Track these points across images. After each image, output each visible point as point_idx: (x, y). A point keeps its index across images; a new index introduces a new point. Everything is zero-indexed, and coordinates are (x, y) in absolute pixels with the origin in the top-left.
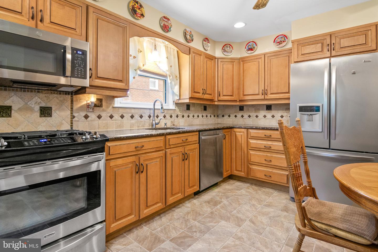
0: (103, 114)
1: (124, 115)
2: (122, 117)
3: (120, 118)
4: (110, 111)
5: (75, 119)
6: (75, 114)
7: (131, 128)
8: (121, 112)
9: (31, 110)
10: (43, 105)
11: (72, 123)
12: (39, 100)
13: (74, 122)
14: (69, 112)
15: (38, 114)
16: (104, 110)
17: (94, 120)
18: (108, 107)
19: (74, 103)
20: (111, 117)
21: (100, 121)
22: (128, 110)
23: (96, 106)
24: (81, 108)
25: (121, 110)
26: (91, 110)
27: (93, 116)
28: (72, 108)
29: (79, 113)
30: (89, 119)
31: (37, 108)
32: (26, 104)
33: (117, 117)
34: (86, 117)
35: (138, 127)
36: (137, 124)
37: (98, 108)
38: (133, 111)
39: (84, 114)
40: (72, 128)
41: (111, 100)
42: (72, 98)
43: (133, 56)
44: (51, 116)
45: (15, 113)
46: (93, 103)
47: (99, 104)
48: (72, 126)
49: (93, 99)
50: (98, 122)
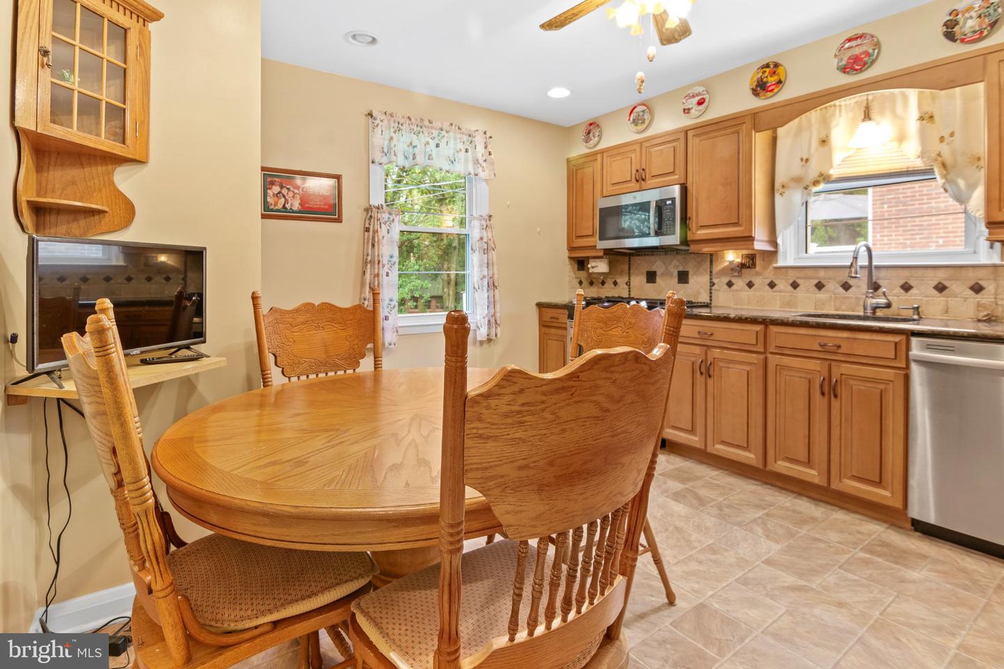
0: (757, 281)
1: (799, 281)
2: (795, 285)
3: (791, 289)
4: (769, 275)
5: (715, 287)
6: (715, 281)
7: (816, 309)
8: (792, 276)
9: (670, 274)
10: (681, 269)
11: (711, 293)
12: (677, 264)
13: (713, 292)
14: (707, 278)
15: (676, 280)
16: (758, 274)
17: (741, 290)
18: (765, 268)
19: (714, 263)
20: (772, 285)
21: (751, 292)
22: (810, 273)
23: (742, 266)
24: (724, 272)
25: (791, 273)
26: (736, 274)
27: (740, 283)
28: (711, 272)
29: (720, 278)
30: (734, 287)
31: (675, 274)
32: (667, 268)
33: (783, 285)
34: (730, 284)
35: (837, 310)
36: (832, 303)
37: (748, 270)
38: (822, 274)
39: (727, 281)
40: (711, 300)
41: (773, 254)
42: (712, 257)
43: (804, 159)
44: (688, 283)
45: (658, 279)
46: (731, 263)
47: (750, 262)
48: (711, 297)
49: (732, 256)
50: (748, 293)
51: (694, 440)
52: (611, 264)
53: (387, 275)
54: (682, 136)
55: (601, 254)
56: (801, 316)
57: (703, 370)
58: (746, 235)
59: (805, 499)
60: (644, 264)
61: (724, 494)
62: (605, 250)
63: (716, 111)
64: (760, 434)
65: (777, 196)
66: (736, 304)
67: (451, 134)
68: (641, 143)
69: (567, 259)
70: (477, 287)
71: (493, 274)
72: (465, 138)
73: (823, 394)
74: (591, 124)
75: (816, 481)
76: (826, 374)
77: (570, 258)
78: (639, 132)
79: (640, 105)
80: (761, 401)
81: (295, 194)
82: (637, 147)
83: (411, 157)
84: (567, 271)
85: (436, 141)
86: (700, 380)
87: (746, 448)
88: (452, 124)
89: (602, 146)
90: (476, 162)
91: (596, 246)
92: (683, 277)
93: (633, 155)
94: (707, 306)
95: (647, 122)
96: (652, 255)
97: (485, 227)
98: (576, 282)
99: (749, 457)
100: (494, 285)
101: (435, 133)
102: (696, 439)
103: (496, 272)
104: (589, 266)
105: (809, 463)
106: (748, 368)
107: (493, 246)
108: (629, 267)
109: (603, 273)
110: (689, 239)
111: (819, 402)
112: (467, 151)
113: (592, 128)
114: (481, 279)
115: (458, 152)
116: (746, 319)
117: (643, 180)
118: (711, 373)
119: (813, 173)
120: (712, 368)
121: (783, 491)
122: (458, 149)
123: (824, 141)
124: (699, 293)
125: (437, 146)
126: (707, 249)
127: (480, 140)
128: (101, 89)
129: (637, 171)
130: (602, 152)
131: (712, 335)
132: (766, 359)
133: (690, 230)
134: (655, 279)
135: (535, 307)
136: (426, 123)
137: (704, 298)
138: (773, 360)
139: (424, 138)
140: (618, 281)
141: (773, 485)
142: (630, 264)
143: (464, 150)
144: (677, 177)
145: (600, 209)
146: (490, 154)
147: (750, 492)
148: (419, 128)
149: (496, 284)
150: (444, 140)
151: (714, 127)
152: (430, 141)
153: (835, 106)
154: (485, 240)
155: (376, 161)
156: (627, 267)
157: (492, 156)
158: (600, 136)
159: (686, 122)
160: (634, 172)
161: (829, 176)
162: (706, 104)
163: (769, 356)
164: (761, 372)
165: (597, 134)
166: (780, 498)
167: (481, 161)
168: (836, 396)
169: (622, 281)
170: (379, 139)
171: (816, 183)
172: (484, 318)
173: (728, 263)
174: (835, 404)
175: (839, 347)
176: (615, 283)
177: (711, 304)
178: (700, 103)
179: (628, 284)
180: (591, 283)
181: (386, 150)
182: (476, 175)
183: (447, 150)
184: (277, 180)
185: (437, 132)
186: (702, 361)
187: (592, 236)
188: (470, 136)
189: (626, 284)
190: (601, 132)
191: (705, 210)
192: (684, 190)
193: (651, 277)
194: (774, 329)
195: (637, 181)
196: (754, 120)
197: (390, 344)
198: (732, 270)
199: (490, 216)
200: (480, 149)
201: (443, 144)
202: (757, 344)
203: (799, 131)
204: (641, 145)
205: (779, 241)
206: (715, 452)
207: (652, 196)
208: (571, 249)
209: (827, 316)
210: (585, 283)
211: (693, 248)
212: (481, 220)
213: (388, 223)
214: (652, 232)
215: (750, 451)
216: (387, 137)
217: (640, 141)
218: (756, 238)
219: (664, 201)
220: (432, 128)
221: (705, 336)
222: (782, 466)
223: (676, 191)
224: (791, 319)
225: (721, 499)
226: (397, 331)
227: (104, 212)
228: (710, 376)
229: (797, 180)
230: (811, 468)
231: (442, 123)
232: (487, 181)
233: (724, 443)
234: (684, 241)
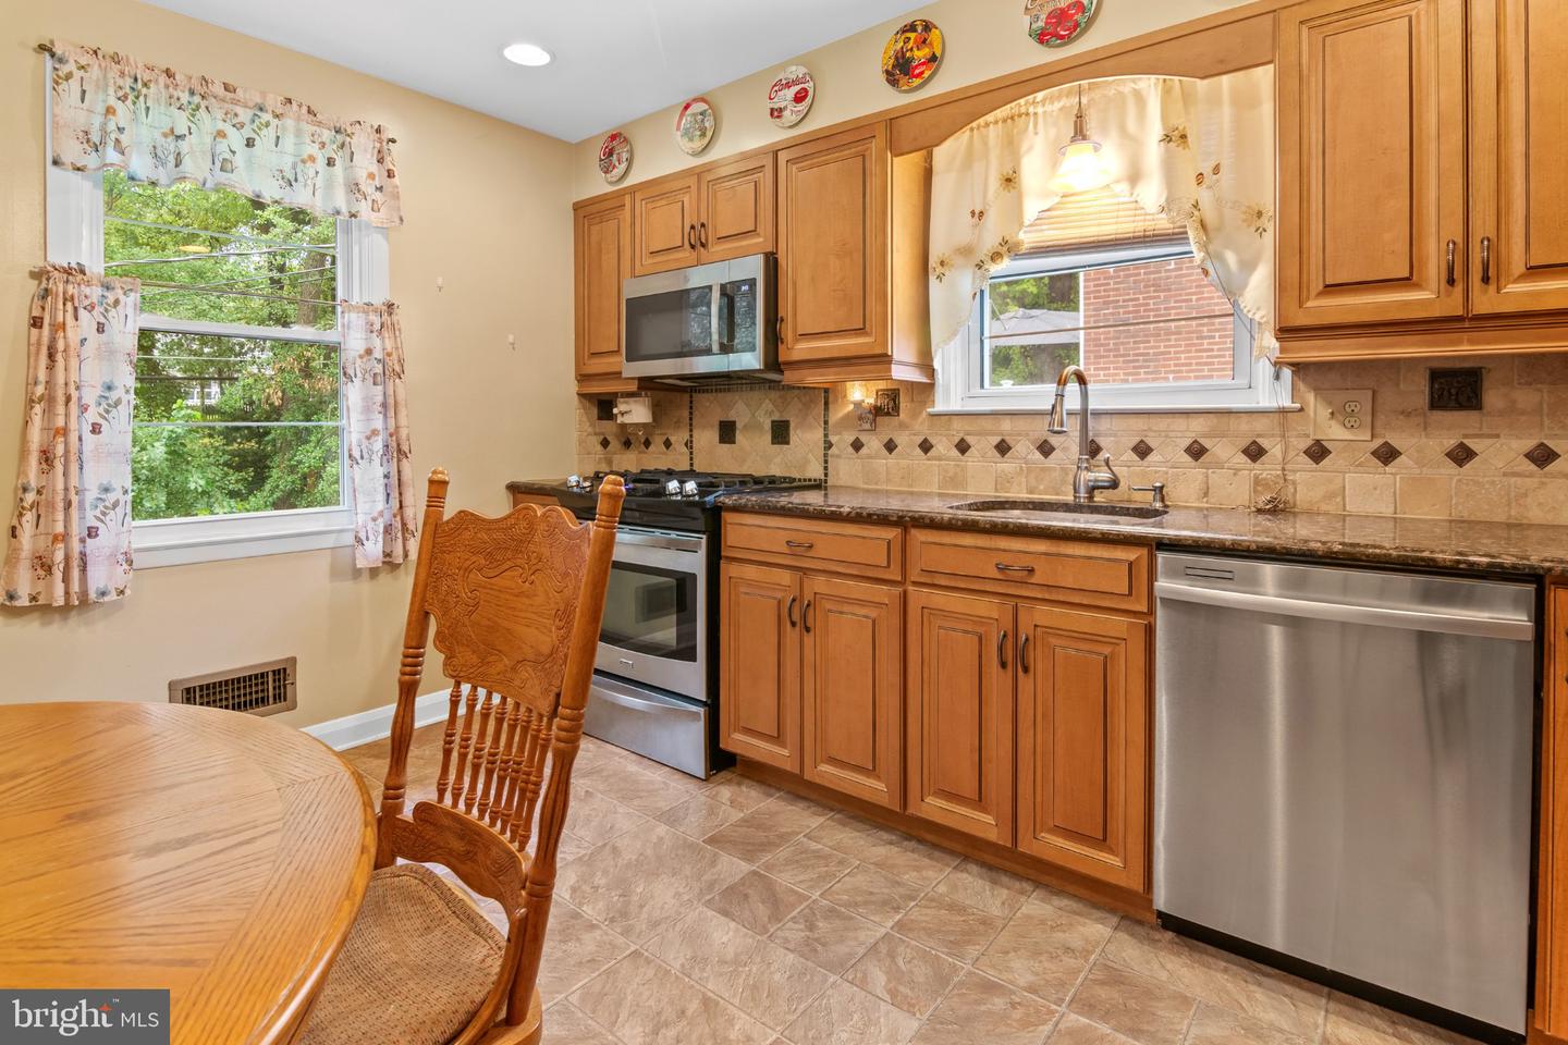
0: (902, 439)
1: (970, 439)
2: (963, 447)
3: (955, 453)
4: (922, 428)
5: (834, 450)
6: (833, 439)
8: (959, 429)
9: (758, 427)
10: (776, 417)
11: (826, 462)
12: (771, 406)
13: (830, 459)
14: (820, 433)
15: (768, 437)
16: (903, 426)
17: (876, 457)
18: (915, 415)
19: (830, 406)
20: (926, 447)
21: (892, 460)
22: (987, 424)
23: (877, 411)
24: (846, 422)
25: (957, 424)
26: (867, 426)
27: (873, 443)
28: (826, 423)
29: (840, 434)
30: (864, 451)
31: (768, 426)
32: (754, 415)
33: (943, 446)
34: (857, 446)
35: (1031, 493)
36: (1024, 480)
37: (887, 419)
38: (1006, 425)
39: (852, 439)
40: (826, 475)
41: (926, 390)
42: (828, 396)
43: (977, 212)
44: (788, 443)
45: (739, 436)
46: (858, 405)
47: (888, 406)
48: (826, 468)
49: (860, 393)
50: (886, 462)
51: (778, 755)
52: (658, 410)
53: (96, 429)
54: (769, 162)
55: (633, 387)
56: (971, 507)
57: (796, 617)
58: (878, 351)
60: (712, 409)
62: (641, 379)
63: (825, 117)
64: (896, 742)
65: (932, 279)
66: (866, 483)
67: (289, 122)
68: (698, 173)
69: (576, 397)
70: (358, 455)
71: (397, 427)
72: (327, 135)
73: (1003, 665)
74: (613, 137)
75: (992, 835)
76: (1009, 626)
77: (582, 395)
78: (694, 153)
79: (696, 100)
80: (896, 679)
82: (692, 182)
83: (172, 159)
84: (574, 419)
85: (247, 132)
86: (792, 635)
87: (871, 772)
88: (289, 101)
89: (633, 179)
90: (354, 188)
91: (621, 373)
92: (780, 433)
93: (686, 199)
94: (817, 486)
95: (709, 134)
96: (729, 390)
97: (377, 326)
98: (595, 442)
99: (876, 789)
100: (399, 451)
101: (244, 115)
102: (786, 752)
103: (403, 421)
104: (615, 411)
105: (980, 802)
106: (873, 613)
107: (397, 368)
108: (691, 413)
109: (644, 425)
110: (781, 359)
111: (997, 679)
112: (330, 162)
113: (615, 146)
114: (368, 438)
115: (303, 161)
116: (870, 515)
117: (703, 245)
118: (810, 623)
119: (990, 241)
120: (811, 611)
121: (937, 854)
122: (305, 156)
123: (1009, 180)
124: (807, 461)
125: (250, 143)
126: (814, 378)
127: (362, 143)
129: (693, 227)
130: (633, 190)
131: (811, 547)
132: (905, 592)
133: (782, 343)
134: (734, 436)
135: (504, 490)
136: (219, 89)
137: (814, 471)
138: (919, 597)
139: (208, 123)
140: (673, 439)
141: (921, 841)
142: (691, 408)
143: (321, 163)
144: (759, 240)
145: (627, 300)
146: (391, 175)
148: (197, 99)
149: (405, 448)
150: (269, 134)
151: (822, 145)
152: (231, 131)
153: (1027, 114)
154: (378, 354)
155: (67, 159)
156: (686, 413)
157: (396, 180)
158: (630, 161)
159: (774, 135)
160: (687, 229)
161: (1018, 244)
162: (809, 100)
163: (911, 588)
164: (896, 621)
165: (625, 156)
167: (368, 188)
168: (1026, 670)
169: (679, 438)
170: (73, 110)
171: (995, 256)
172: (374, 520)
173: (851, 407)
174: (1025, 683)
175: (1031, 571)
176: (668, 444)
177: (826, 481)
178: (799, 98)
179: (689, 444)
180: (627, 444)
181: (95, 138)
182: (353, 215)
183: (275, 155)
185: (250, 113)
186: (794, 600)
187: (618, 352)
188: (338, 131)
189: (686, 445)
190: (631, 152)
191: (807, 306)
192: (772, 264)
193: (727, 432)
194: (919, 536)
195: (693, 247)
196: (890, 132)
198: (860, 418)
199: (390, 306)
200: (365, 163)
201: (265, 140)
202: (889, 566)
203: (969, 159)
204: (699, 181)
205: (937, 365)
206: (818, 780)
207: (708, 275)
208: (583, 378)
209: (1014, 505)
210: (615, 444)
211: (789, 377)
212: (367, 313)
213: (99, 309)
214: (715, 348)
215: (878, 778)
216: (101, 108)
217: (698, 171)
218: (896, 357)
219: (737, 284)
220: (236, 102)
221: (799, 550)
222: (934, 807)
223: (753, 267)
224: (946, 517)
226: (126, 561)
228: (808, 630)
229: (966, 251)
230: (985, 810)
231: (263, 94)
232: (382, 229)
233: (833, 761)
234: (773, 362)
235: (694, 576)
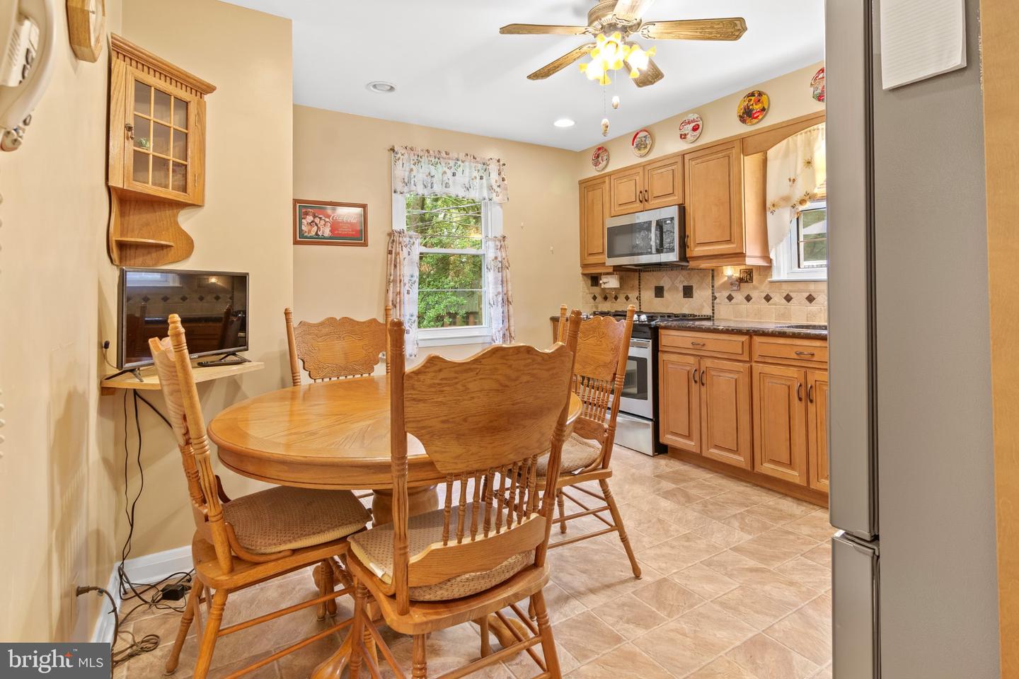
0: (754, 295)
1: (792, 294)
2: (788, 299)
3: (785, 302)
4: (765, 289)
5: (717, 301)
6: (717, 295)
7: (807, 321)
8: (786, 289)
9: (677, 289)
10: (686, 284)
11: (713, 307)
12: (683, 279)
13: (715, 305)
14: (710, 292)
15: (681, 294)
16: (755, 288)
17: (741, 304)
18: (761, 282)
19: (715, 278)
20: (768, 298)
21: (749, 305)
22: (801, 286)
23: (741, 280)
24: (724, 286)
25: (785, 286)
26: (735, 288)
27: (739, 297)
28: (713, 286)
29: (720, 292)
30: (734, 301)
31: (681, 288)
32: (673, 283)
33: (778, 298)
34: (730, 298)
37: (746, 284)
38: (812, 287)
39: (727, 295)
40: (713, 313)
41: (768, 269)
42: (713, 273)
43: (792, 179)
44: (692, 297)
45: (666, 294)
46: (730, 277)
47: (747, 277)
48: (713, 310)
49: (731, 271)
50: (746, 306)
51: (690, 445)
52: (622, 280)
53: (408, 293)
54: (679, 159)
55: (611, 270)
56: (788, 327)
57: (697, 379)
58: (738, 251)
59: (790, 499)
60: (651, 280)
61: (712, 493)
62: (614, 266)
63: (709, 137)
64: (748, 438)
65: (768, 213)
66: (736, 317)
67: (467, 164)
68: (643, 166)
69: (581, 275)
70: (492, 303)
71: (507, 291)
72: (480, 166)
73: (800, 399)
74: (599, 149)
75: (797, 481)
76: (803, 381)
77: (584, 275)
78: (641, 156)
79: (641, 131)
80: (747, 407)
81: (326, 222)
82: (640, 170)
83: (429, 185)
84: (581, 287)
85: (453, 170)
86: (695, 387)
87: (736, 452)
88: (467, 155)
89: (609, 169)
90: (490, 188)
91: (605, 263)
92: (688, 292)
93: (637, 178)
94: (708, 319)
95: (649, 147)
96: (660, 270)
97: (499, 247)
98: (590, 297)
99: (739, 460)
100: (508, 301)
101: (452, 163)
102: (693, 443)
103: (510, 288)
104: (601, 282)
105: (790, 464)
106: (736, 377)
107: (507, 265)
108: (640, 282)
109: (615, 289)
110: (687, 256)
111: (798, 407)
112: (481, 178)
113: (600, 153)
114: (496, 296)
115: (473, 179)
116: (733, 330)
117: (646, 201)
118: (704, 382)
119: (798, 193)
120: (704, 375)
121: (771, 492)
122: (473, 177)
123: (809, 163)
124: (702, 307)
125: (454, 174)
126: (704, 265)
127: (493, 168)
128: (168, 149)
129: (641, 192)
130: (610, 175)
131: (704, 345)
132: (751, 366)
133: (688, 247)
134: (663, 293)
135: (549, 320)
136: (443, 154)
137: (707, 311)
138: (758, 368)
139: (441, 168)
140: (630, 296)
141: (762, 487)
142: (639, 280)
143: (479, 178)
144: (675, 198)
145: (608, 228)
146: (503, 180)
147: (738, 492)
148: (437, 159)
149: (510, 300)
150: (460, 170)
151: (707, 151)
152: (447, 171)
153: (818, 129)
154: (500, 259)
155: (398, 190)
156: (637, 282)
157: (506, 182)
158: (608, 160)
159: (683, 146)
160: (638, 193)
161: (815, 195)
162: (699, 130)
163: (754, 364)
164: (747, 380)
165: (605, 158)
166: (766, 498)
167: (495, 187)
168: (811, 401)
169: (633, 295)
170: (400, 171)
171: (802, 202)
172: (499, 331)
173: (726, 278)
174: (812, 408)
175: (813, 355)
176: (627, 298)
177: (713, 317)
178: (695, 129)
179: (639, 298)
180: (606, 298)
181: (406, 181)
182: (490, 200)
183: (462, 179)
184: (310, 210)
185: (454, 162)
186: (696, 370)
187: (603, 253)
188: (484, 164)
189: (637, 298)
190: (608, 156)
191: (701, 230)
192: (682, 210)
193: (659, 292)
194: (757, 340)
195: (641, 202)
196: (743, 144)
197: (411, 356)
198: (732, 284)
199: (504, 237)
200: (494, 176)
201: (459, 173)
202: (742, 354)
203: (787, 154)
204: (644, 169)
205: (772, 256)
206: (709, 456)
207: (652, 216)
208: (584, 266)
209: (814, 327)
210: (599, 298)
211: (692, 264)
212: (495, 241)
213: (409, 246)
214: (654, 250)
215: (739, 455)
216: (408, 169)
217: (643, 164)
218: (748, 254)
219: (665, 220)
220: (449, 159)
221: (698, 347)
222: (768, 468)
223: (673, 212)
224: (770, 330)
225: (708, 498)
226: (418, 344)
227: (172, 246)
228: (703, 384)
229: (786, 199)
230: (793, 469)
231: (458, 154)
232: (500, 204)
233: (717, 447)
234: (683, 257)
235: (645, 360)
